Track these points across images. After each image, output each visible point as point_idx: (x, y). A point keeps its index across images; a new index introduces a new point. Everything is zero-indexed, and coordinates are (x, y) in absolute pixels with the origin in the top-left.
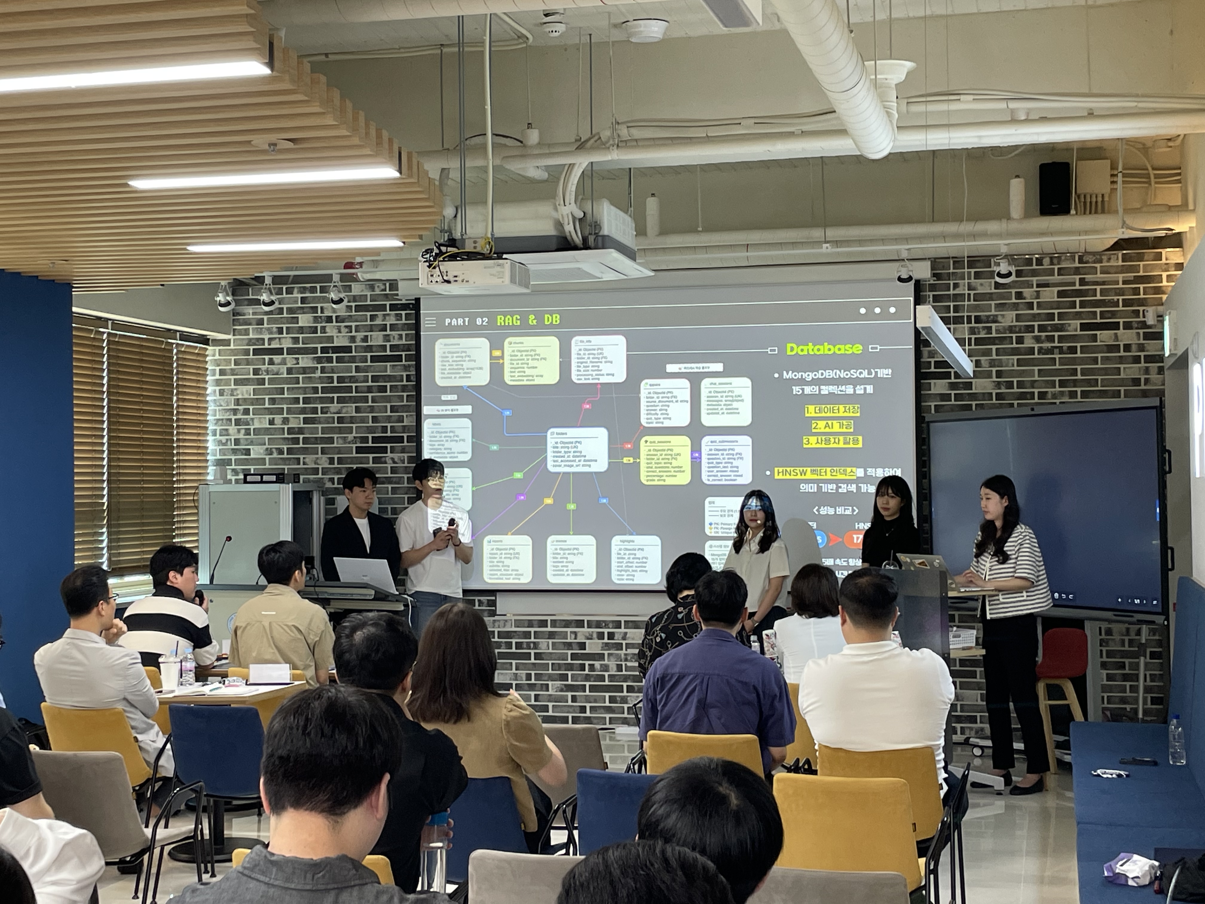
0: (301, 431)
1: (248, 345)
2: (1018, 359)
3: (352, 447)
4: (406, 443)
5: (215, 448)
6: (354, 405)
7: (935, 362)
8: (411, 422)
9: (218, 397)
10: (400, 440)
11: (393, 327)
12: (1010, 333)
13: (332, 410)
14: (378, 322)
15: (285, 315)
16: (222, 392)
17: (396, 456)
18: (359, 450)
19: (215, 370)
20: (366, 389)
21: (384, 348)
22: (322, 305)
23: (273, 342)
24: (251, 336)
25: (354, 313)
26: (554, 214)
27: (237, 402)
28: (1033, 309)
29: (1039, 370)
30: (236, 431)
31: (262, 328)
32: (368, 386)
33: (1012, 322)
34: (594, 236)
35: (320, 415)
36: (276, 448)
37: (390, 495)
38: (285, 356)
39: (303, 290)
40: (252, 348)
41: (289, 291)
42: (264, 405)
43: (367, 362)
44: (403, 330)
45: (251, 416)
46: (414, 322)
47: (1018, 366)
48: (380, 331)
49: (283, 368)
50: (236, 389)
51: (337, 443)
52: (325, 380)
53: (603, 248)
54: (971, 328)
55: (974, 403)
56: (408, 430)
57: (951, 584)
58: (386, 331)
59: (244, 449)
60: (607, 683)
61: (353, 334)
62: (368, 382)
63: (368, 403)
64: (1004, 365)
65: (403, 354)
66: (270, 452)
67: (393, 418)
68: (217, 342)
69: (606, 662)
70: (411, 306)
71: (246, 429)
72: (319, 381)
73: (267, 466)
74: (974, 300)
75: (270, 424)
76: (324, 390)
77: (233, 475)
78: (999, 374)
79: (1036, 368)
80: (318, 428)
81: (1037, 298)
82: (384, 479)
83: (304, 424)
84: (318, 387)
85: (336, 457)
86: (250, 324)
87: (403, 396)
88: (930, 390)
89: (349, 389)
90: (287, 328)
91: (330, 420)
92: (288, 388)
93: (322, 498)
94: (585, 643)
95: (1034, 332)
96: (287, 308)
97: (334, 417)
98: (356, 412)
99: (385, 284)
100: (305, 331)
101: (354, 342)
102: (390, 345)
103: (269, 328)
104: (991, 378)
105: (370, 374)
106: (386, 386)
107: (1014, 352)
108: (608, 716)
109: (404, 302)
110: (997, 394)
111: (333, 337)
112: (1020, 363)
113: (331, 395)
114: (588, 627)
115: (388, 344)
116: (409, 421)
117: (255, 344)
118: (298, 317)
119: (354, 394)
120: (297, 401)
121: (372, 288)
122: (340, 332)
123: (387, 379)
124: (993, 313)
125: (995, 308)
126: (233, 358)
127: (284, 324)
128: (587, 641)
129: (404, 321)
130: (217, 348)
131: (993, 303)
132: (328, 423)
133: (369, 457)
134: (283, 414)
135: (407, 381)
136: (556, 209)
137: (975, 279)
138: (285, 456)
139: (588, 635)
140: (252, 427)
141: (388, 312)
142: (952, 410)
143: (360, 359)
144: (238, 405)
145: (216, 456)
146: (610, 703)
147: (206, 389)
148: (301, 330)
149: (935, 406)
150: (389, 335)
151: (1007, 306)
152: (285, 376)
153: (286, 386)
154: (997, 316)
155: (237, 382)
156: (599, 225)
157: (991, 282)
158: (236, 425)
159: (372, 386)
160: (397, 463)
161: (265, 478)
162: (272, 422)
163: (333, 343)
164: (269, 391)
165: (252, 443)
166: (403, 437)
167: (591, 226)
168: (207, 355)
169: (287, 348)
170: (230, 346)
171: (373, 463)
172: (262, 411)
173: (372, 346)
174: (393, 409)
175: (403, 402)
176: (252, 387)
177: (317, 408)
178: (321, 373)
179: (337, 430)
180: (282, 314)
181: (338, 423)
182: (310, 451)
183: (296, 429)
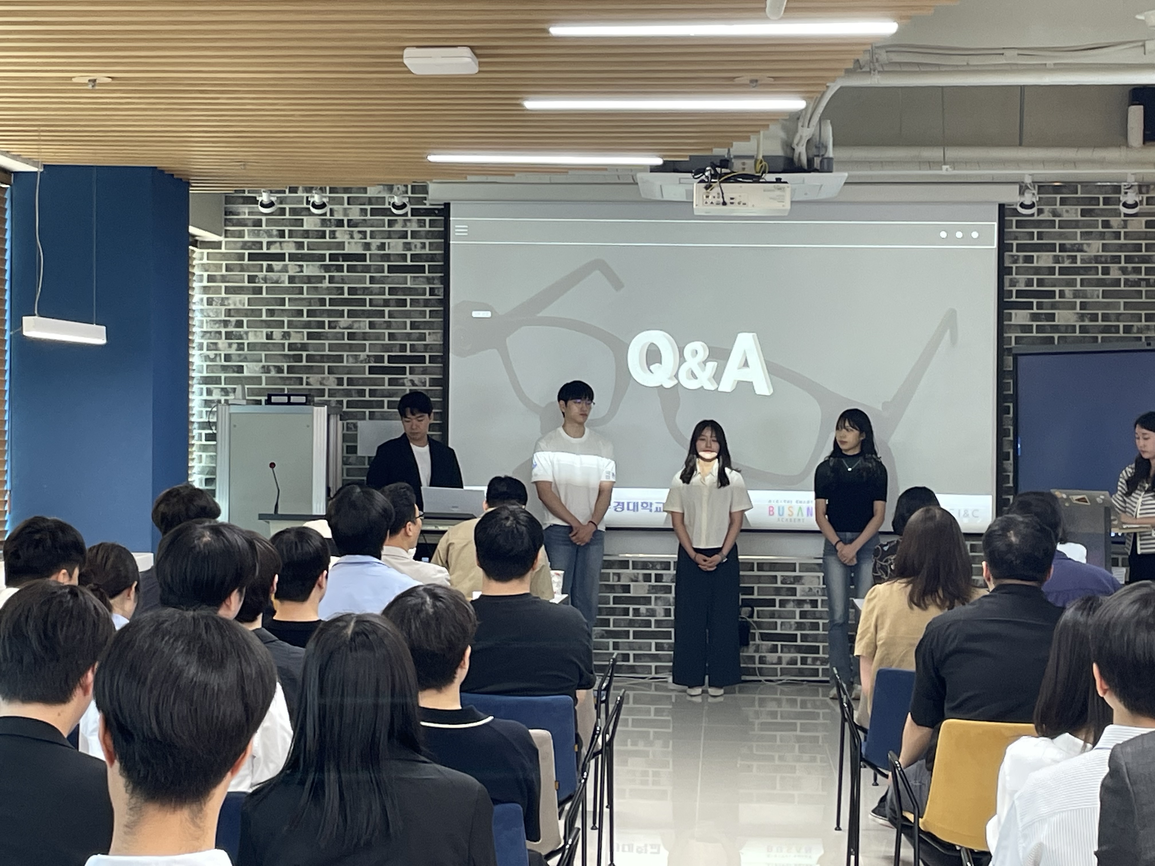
0: (304, 347)
1: (242, 248)
2: (1103, 291)
3: (365, 367)
4: (427, 364)
5: (202, 363)
6: (368, 320)
7: (1017, 291)
8: (434, 340)
9: (206, 307)
10: (422, 359)
11: (415, 235)
12: (1096, 263)
13: (342, 324)
14: (398, 228)
15: (287, 216)
16: (210, 302)
17: (416, 378)
18: (372, 371)
19: (203, 275)
20: (382, 302)
21: (404, 257)
23: (272, 247)
24: (247, 239)
25: (369, 217)
27: (229, 313)
28: (1120, 239)
29: (1125, 303)
30: (227, 345)
31: (259, 230)
32: (384, 300)
33: (1098, 251)
34: (820, 159)
35: (327, 330)
36: (275, 366)
38: (287, 262)
40: (247, 252)
42: (261, 316)
43: (383, 272)
44: (427, 238)
45: (245, 328)
46: (442, 229)
47: (1103, 297)
48: (399, 238)
49: (284, 276)
50: (227, 298)
51: (347, 361)
52: (335, 291)
56: (431, 349)
58: (407, 238)
59: (236, 366)
60: (653, 629)
61: (368, 240)
62: (384, 294)
63: (384, 317)
64: (1089, 296)
65: (427, 264)
66: (266, 370)
67: (413, 335)
68: (207, 244)
69: (652, 606)
70: (437, 212)
71: (238, 344)
72: (327, 292)
73: (264, 385)
74: (1059, 228)
75: (267, 339)
76: (332, 302)
78: (1083, 306)
79: (1122, 301)
80: (324, 344)
81: (1124, 228)
83: (308, 339)
84: (325, 299)
85: (345, 377)
86: (246, 225)
87: (425, 311)
88: (1010, 320)
89: (363, 302)
90: (290, 231)
91: (340, 335)
92: (289, 299)
94: (629, 586)
95: (1120, 263)
96: (290, 208)
97: (343, 333)
98: (370, 328)
99: (406, 186)
100: (311, 235)
101: (369, 249)
102: (412, 255)
103: (268, 230)
104: (1075, 309)
105: (387, 287)
106: (406, 300)
107: (1100, 283)
108: (653, 665)
109: (431, 206)
110: (1080, 326)
111: (344, 242)
112: (1105, 294)
113: (341, 308)
114: (633, 569)
115: (409, 253)
116: (433, 338)
117: (251, 249)
118: (302, 220)
119: (368, 308)
120: (300, 313)
122: (352, 237)
123: (407, 293)
124: (1079, 241)
125: (1081, 236)
126: (224, 263)
127: (286, 226)
128: (632, 584)
129: (427, 228)
130: (205, 251)
131: (1079, 231)
132: (337, 340)
133: (384, 379)
134: (283, 328)
135: (430, 295)
137: (1061, 205)
138: (285, 375)
139: (633, 577)
140: (246, 342)
141: (409, 217)
142: (1033, 344)
143: (375, 269)
144: (229, 316)
145: (202, 372)
146: (656, 650)
147: (192, 296)
148: (306, 234)
150: (409, 243)
151: (1094, 235)
152: (287, 284)
153: (287, 297)
154: (1082, 244)
155: (228, 290)
156: (822, 147)
157: (1077, 209)
158: (226, 339)
159: (389, 299)
161: (293, 399)
162: (269, 336)
163: (344, 249)
164: (266, 302)
165: (245, 359)
166: (424, 356)
167: (817, 147)
168: (194, 259)
169: (289, 254)
170: (220, 248)
171: (389, 385)
172: (259, 324)
173: (389, 254)
174: (413, 326)
175: (425, 317)
176: (246, 297)
177: (324, 322)
178: (330, 283)
179: (347, 347)
180: (285, 215)
181: (348, 339)
182: (315, 370)
183: (299, 346)
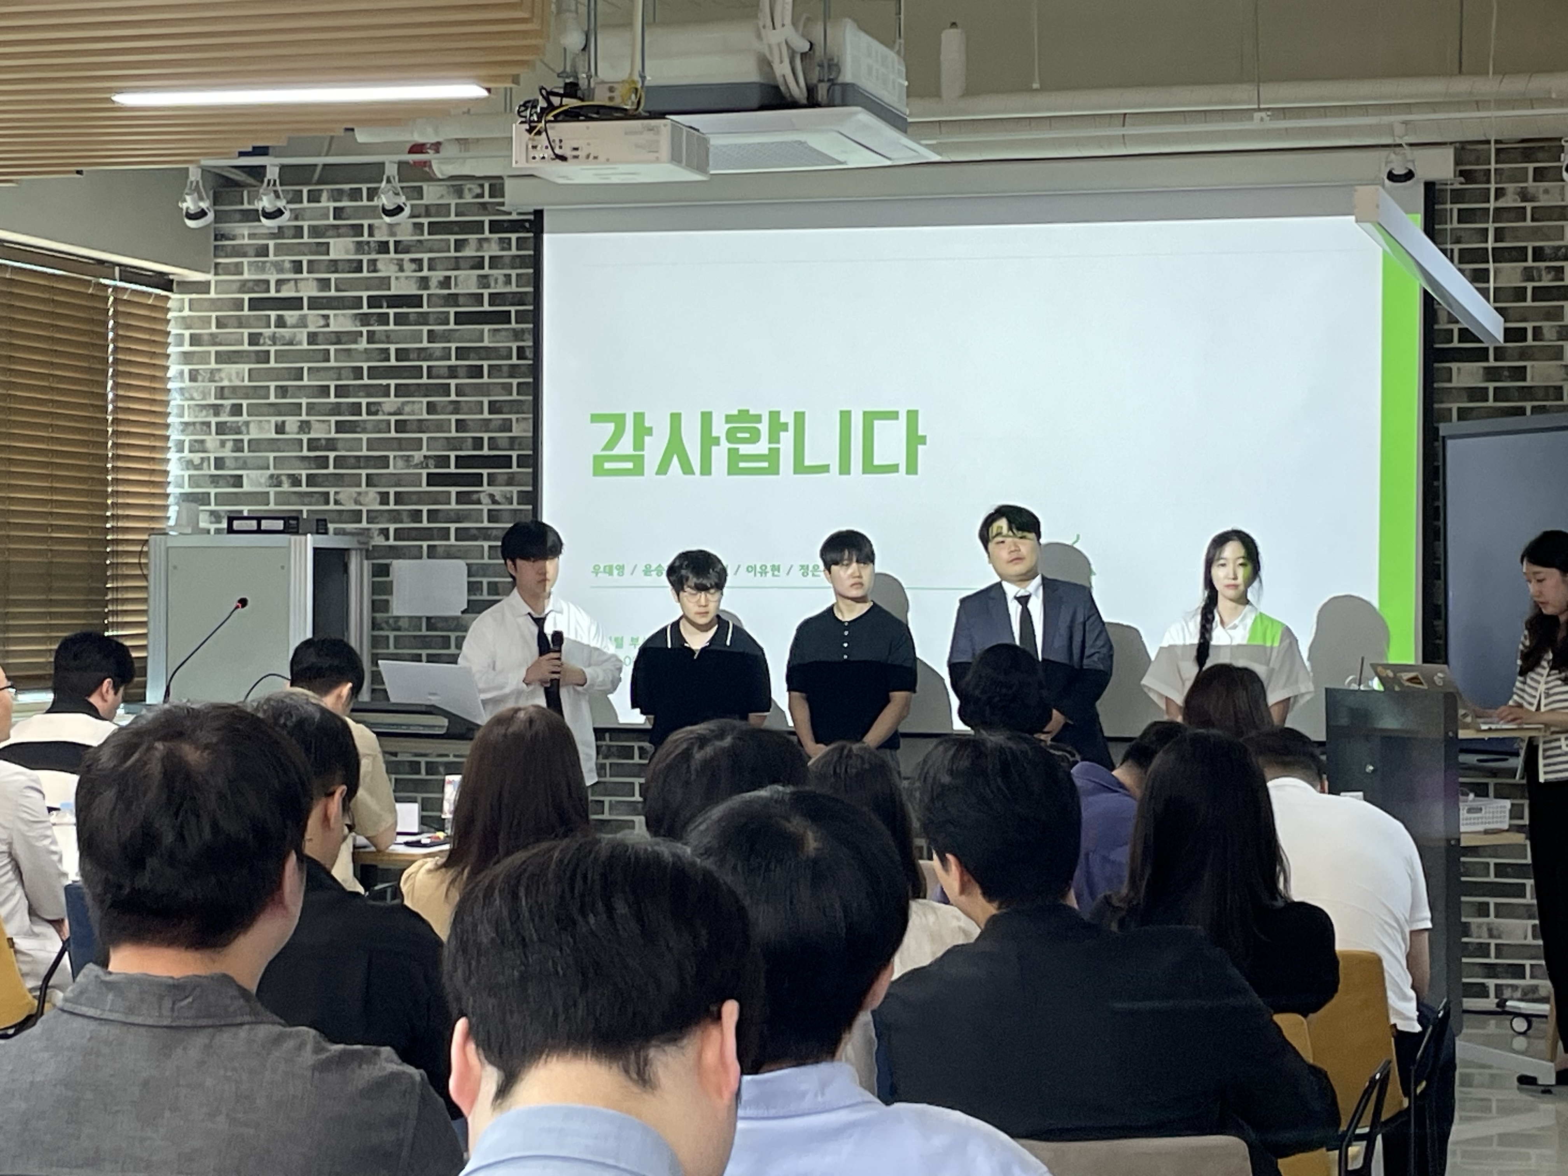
0: (331, 444)
1: (239, 292)
3: (420, 474)
4: (515, 469)
5: (182, 473)
6: (425, 400)
7: (1460, 329)
8: (525, 431)
9: (187, 383)
10: (506, 462)
11: (495, 262)
13: (387, 408)
14: (469, 252)
15: (306, 239)
16: (193, 376)
17: (497, 491)
18: (432, 479)
19: (182, 335)
20: (446, 371)
21: (478, 299)
22: (371, 222)
23: (284, 287)
24: (246, 276)
25: (426, 236)
26: (756, 45)
27: (221, 392)
30: (218, 443)
31: (264, 263)
32: (449, 367)
34: (829, 84)
35: (364, 417)
36: (289, 476)
37: (486, 561)
38: (305, 311)
39: (337, 196)
40: (246, 297)
41: (314, 197)
42: (268, 398)
43: (448, 324)
44: (513, 268)
45: (245, 417)
46: (532, 253)
48: (473, 268)
49: (301, 332)
50: (219, 370)
51: (395, 467)
52: (375, 355)
53: (844, 104)
54: (1525, 268)
55: (1528, 405)
56: (520, 444)
57: (1465, 716)
58: (483, 268)
59: (231, 476)
61: (425, 273)
62: (450, 359)
63: (449, 396)
65: (513, 309)
66: (276, 481)
67: (494, 423)
68: (187, 286)
70: (527, 225)
71: (234, 440)
72: (364, 356)
73: (272, 506)
74: (1533, 220)
75: (277, 433)
76: (373, 372)
77: (211, 523)
80: (361, 439)
82: (475, 532)
83: (337, 432)
84: (362, 368)
85: (392, 491)
86: (245, 255)
87: (511, 384)
88: (1450, 381)
89: (417, 372)
90: (309, 262)
91: (383, 426)
92: (309, 369)
93: (365, 562)
96: (309, 226)
97: (389, 422)
99: (482, 186)
100: (340, 266)
101: (427, 287)
102: (490, 295)
103: (277, 262)
105: (453, 346)
106: (482, 366)
109: (514, 217)
111: (389, 278)
113: (384, 382)
115: (486, 292)
116: (520, 427)
117: (253, 292)
118: (328, 244)
119: (425, 380)
120: (324, 391)
121: (459, 192)
122: (401, 269)
123: (484, 355)
126: (214, 315)
127: (304, 254)
129: (514, 252)
130: (187, 297)
132: (379, 432)
133: (449, 493)
134: (300, 415)
135: (518, 358)
136: (759, 37)
137: (1535, 180)
138: (304, 488)
140: (246, 438)
141: (487, 234)
142: (1489, 417)
143: (436, 319)
144: (222, 398)
145: (183, 487)
147: (167, 368)
148: (334, 267)
149: (1459, 409)
150: (486, 277)
152: (305, 346)
153: (306, 366)
155: (221, 358)
156: (837, 65)
157: (1562, 188)
158: (217, 434)
159: (457, 366)
160: (499, 504)
161: (265, 524)
162: (280, 429)
163: (389, 289)
164: (275, 374)
165: (245, 465)
166: (510, 457)
167: (821, 66)
168: (169, 310)
169: (309, 298)
170: (209, 293)
171: (458, 503)
172: (265, 409)
173: (457, 295)
174: (494, 408)
175: (511, 394)
176: (247, 367)
177: (360, 404)
178: (368, 342)
179: (395, 445)
180: (302, 237)
181: (397, 431)
182: (346, 479)
183: (323, 442)
